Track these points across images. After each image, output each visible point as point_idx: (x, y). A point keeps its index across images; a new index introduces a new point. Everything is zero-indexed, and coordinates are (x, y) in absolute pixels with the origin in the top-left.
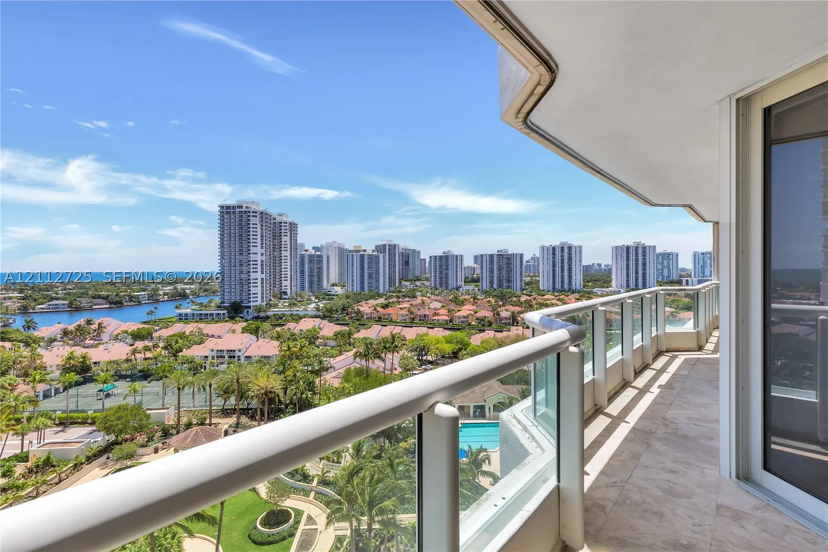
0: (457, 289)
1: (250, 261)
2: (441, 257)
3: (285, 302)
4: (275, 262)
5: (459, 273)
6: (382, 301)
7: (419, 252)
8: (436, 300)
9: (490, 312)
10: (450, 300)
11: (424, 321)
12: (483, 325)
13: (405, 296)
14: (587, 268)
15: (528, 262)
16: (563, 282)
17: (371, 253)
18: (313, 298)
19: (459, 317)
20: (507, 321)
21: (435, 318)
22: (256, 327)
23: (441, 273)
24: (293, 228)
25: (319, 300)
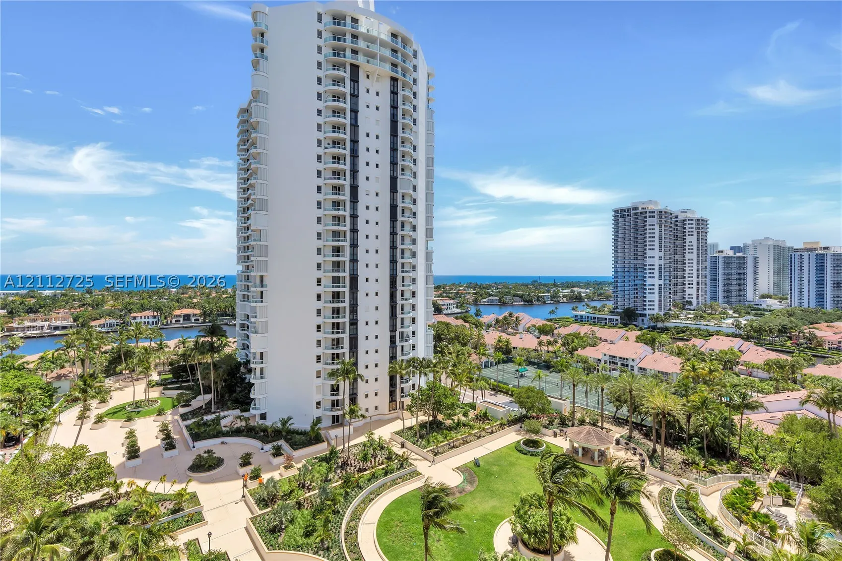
1: (645, 265)
3: (690, 314)
4: (676, 266)
18: (731, 312)
22: (652, 337)
24: (702, 224)
25: (741, 315)
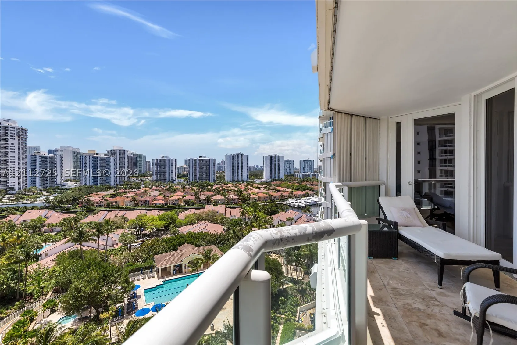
0: (172, 182)
2: (160, 160)
3: (11, 197)
5: (174, 171)
6: (111, 192)
7: (145, 157)
8: (156, 190)
9: (194, 196)
10: (166, 190)
11: (146, 205)
12: (188, 205)
13: (131, 188)
14: (251, 168)
15: (219, 164)
16: (238, 176)
17: (103, 156)
18: (44, 192)
19: (172, 201)
20: (204, 202)
21: (154, 202)
23: (160, 171)
24: (22, 133)
25: (51, 194)
